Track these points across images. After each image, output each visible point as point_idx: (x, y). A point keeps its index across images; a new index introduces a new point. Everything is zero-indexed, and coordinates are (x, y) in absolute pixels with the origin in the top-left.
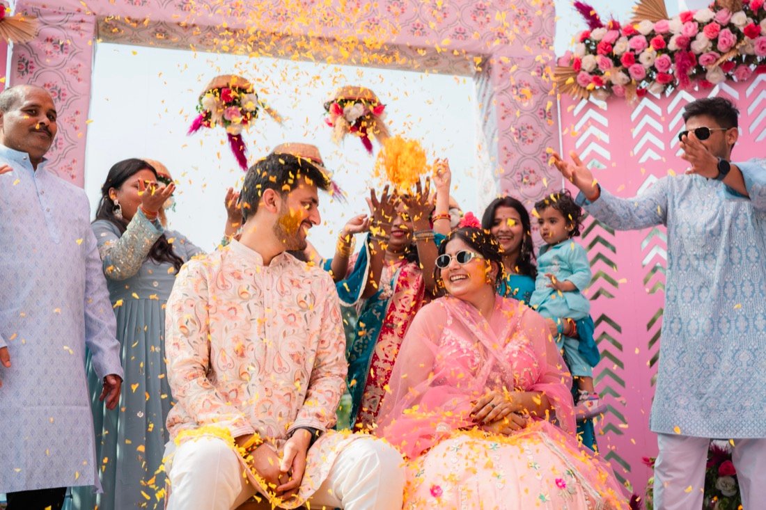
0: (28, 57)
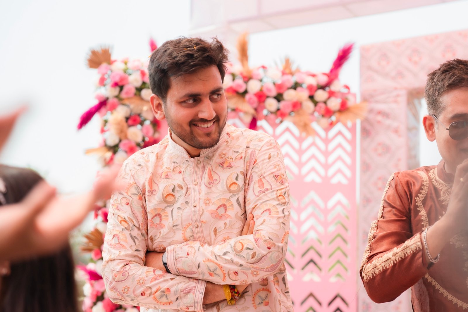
0: (368, 127)
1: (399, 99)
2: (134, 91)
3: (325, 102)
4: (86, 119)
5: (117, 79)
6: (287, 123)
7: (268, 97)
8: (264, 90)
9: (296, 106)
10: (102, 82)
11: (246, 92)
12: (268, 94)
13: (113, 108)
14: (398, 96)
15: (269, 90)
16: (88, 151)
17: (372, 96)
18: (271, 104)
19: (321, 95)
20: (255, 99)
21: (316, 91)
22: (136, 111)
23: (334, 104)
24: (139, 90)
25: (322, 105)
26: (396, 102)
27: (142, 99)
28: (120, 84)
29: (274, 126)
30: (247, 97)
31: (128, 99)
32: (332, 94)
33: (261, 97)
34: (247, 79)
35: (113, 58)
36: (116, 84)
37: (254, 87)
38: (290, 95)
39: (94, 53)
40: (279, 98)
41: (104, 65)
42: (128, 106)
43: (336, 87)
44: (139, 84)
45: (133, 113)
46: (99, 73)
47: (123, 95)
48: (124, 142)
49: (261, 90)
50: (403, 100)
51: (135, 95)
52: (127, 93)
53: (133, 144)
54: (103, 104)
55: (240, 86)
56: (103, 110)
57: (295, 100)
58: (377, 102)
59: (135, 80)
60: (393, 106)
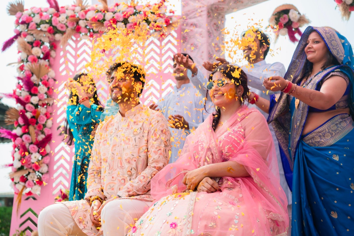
1: (202, 13)
2: (35, 26)
3: (155, 22)
5: (25, 19)
7: (118, 22)
8: (115, 17)
10: (17, 23)
11: (104, 20)
12: (118, 20)
13: (25, 36)
14: (202, 11)
15: (119, 17)
17: (187, 15)
18: (120, 26)
22: (38, 38)
23: (161, 22)
24: (39, 25)
25: (153, 23)
26: (200, 16)
27: (41, 30)
28: (28, 22)
30: (105, 23)
31: (32, 31)
35: (25, 8)
36: (23, 23)
37: (109, 16)
38: (131, 19)
39: (12, 5)
40: (125, 22)
41: (19, 13)
42: (32, 35)
44: (38, 22)
45: (36, 40)
46: (16, 17)
48: (30, 56)
49: (113, 18)
50: (205, 13)
51: (37, 28)
52: (31, 27)
53: (36, 57)
54: (18, 35)
55: (100, 17)
56: (19, 38)
58: (191, 18)
59: (37, 19)
60: (199, 18)
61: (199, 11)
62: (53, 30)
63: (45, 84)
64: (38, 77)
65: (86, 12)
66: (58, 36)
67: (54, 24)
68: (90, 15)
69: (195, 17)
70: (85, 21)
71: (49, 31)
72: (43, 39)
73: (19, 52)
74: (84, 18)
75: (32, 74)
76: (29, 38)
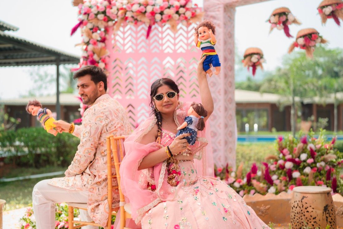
1: (220, 9)
2: (94, 16)
3: (184, 14)
4: (74, 30)
5: (86, 11)
6: (168, 25)
7: (156, 13)
8: (154, 10)
9: (170, 16)
10: (80, 13)
11: (146, 12)
13: (86, 24)
14: (219, 8)
15: (157, 10)
16: (76, 45)
17: (208, 9)
18: (158, 17)
19: (182, 10)
20: (150, 15)
21: (179, 8)
22: (96, 25)
23: (188, 14)
24: (96, 15)
25: (183, 15)
26: (218, 11)
27: (98, 19)
28: (88, 13)
29: (162, 27)
30: (147, 14)
31: (92, 20)
32: (187, 9)
33: (153, 13)
34: (146, 5)
36: (85, 14)
37: (149, 9)
38: (167, 12)
40: (162, 13)
41: (80, 4)
42: (92, 23)
43: (189, 6)
44: (96, 12)
45: (95, 26)
46: (79, 8)
47: (90, 18)
48: (91, 40)
49: (153, 10)
50: (222, 10)
51: (95, 17)
52: (91, 17)
53: (95, 41)
54: (81, 23)
55: (143, 9)
56: (81, 26)
57: (169, 14)
58: (210, 11)
59: (94, 10)
60: (217, 13)
61: (218, 6)
62: (108, 19)
63: (104, 61)
64: (99, 56)
65: (132, 5)
66: (110, 23)
67: (108, 14)
68: (136, 8)
69: (214, 11)
70: (131, 12)
71: (104, 20)
72: (100, 27)
73: (82, 35)
74: (130, 10)
75: (94, 53)
76: (90, 26)
